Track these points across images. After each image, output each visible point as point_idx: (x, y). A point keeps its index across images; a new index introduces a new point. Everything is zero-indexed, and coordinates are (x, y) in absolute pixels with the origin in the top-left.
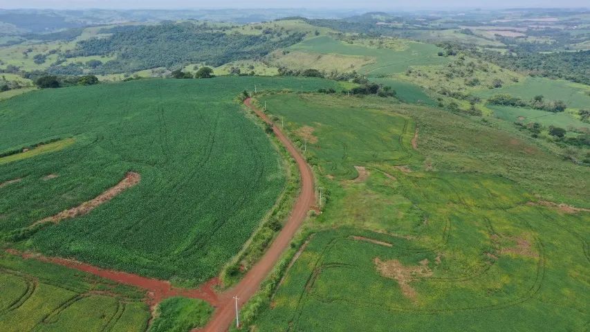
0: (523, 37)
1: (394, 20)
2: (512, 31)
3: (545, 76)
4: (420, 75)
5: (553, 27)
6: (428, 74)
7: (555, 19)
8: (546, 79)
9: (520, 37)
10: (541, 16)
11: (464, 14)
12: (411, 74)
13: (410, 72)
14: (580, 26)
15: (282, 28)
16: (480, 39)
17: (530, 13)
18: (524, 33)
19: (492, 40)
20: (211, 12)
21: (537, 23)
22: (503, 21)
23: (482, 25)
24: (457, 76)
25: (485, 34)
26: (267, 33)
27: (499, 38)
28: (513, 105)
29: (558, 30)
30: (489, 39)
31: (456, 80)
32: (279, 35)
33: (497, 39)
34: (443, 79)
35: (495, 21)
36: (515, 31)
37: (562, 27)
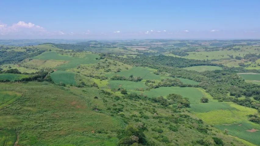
0: (147, 50)
1: (98, 44)
2: (144, 48)
3: (142, 66)
4: (84, 68)
5: (159, 46)
6: (88, 68)
7: (161, 43)
8: (142, 67)
9: (146, 50)
10: (157, 42)
11: (129, 41)
12: (79, 68)
13: (79, 67)
14: (169, 46)
15: (36, 48)
16: (129, 51)
17: (152, 41)
18: (148, 48)
19: (134, 52)
20: (14, 41)
21: (155, 45)
22: (143, 44)
23: (134, 46)
24: (101, 68)
25: (132, 49)
26: (28, 51)
27: (137, 50)
28: (121, 80)
29: (160, 47)
30: (133, 51)
31: (101, 70)
32: (33, 51)
33: (136, 51)
34: (95, 70)
35: (140, 44)
36: (145, 48)
37: (162, 46)
